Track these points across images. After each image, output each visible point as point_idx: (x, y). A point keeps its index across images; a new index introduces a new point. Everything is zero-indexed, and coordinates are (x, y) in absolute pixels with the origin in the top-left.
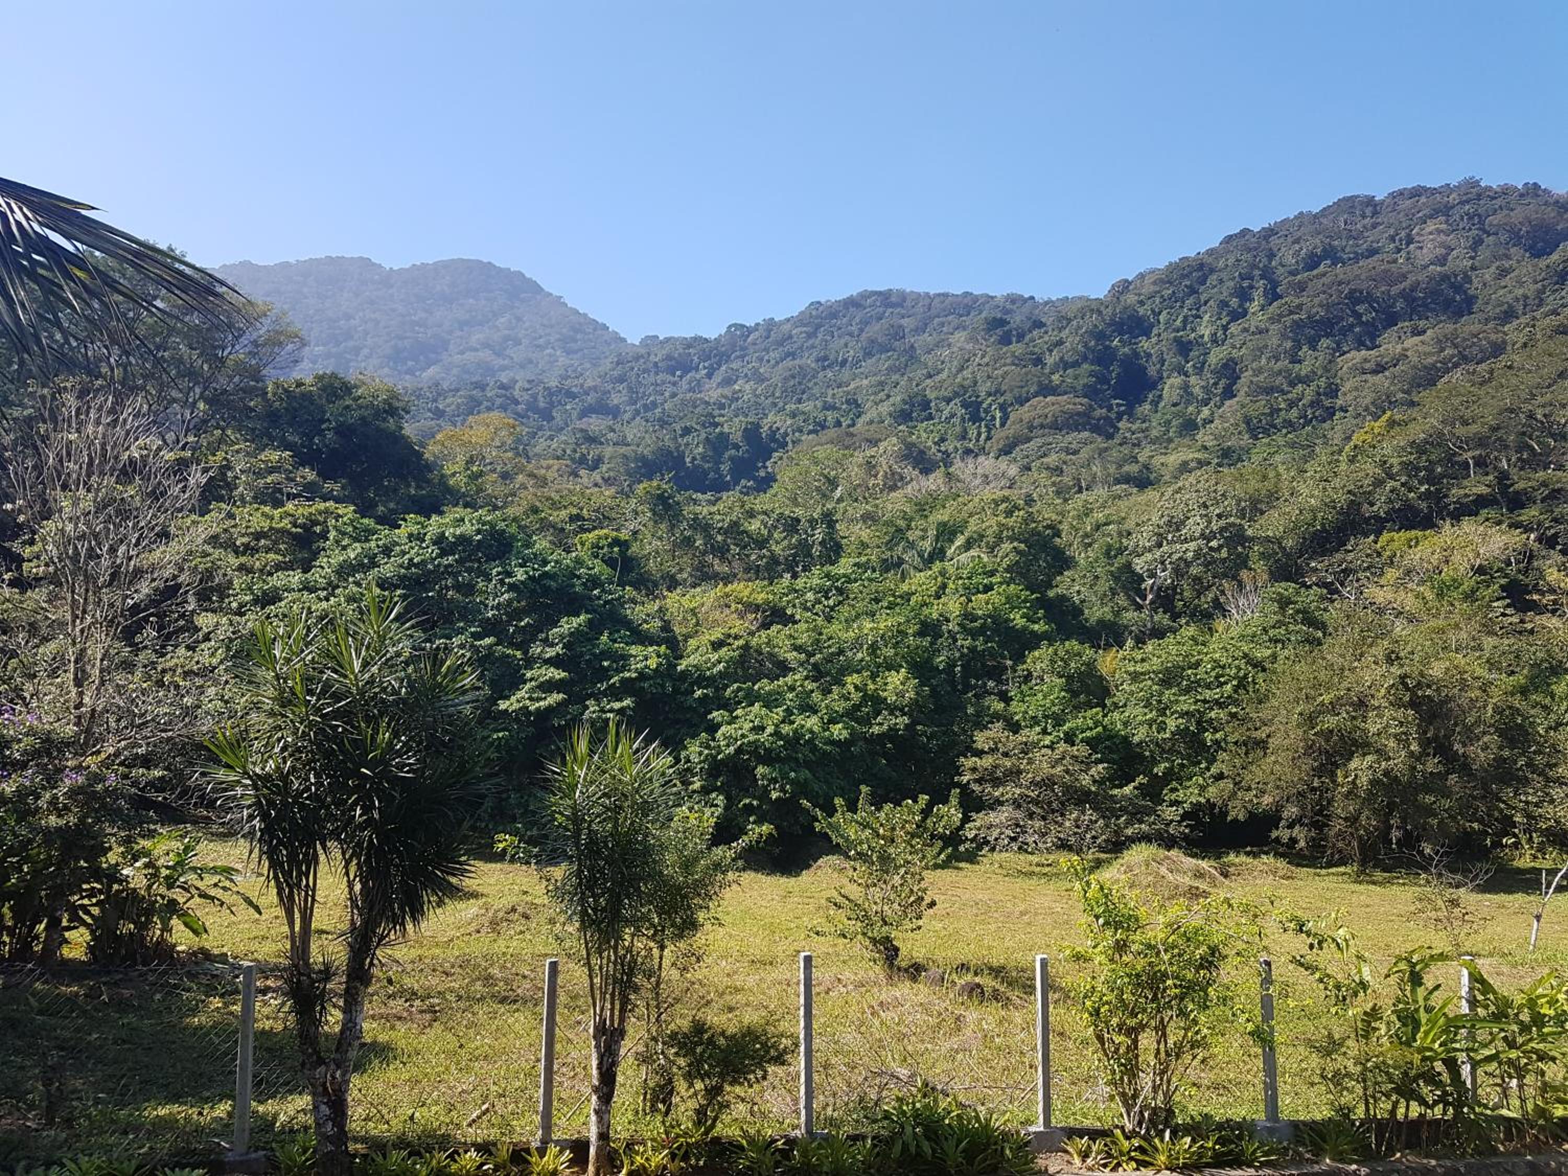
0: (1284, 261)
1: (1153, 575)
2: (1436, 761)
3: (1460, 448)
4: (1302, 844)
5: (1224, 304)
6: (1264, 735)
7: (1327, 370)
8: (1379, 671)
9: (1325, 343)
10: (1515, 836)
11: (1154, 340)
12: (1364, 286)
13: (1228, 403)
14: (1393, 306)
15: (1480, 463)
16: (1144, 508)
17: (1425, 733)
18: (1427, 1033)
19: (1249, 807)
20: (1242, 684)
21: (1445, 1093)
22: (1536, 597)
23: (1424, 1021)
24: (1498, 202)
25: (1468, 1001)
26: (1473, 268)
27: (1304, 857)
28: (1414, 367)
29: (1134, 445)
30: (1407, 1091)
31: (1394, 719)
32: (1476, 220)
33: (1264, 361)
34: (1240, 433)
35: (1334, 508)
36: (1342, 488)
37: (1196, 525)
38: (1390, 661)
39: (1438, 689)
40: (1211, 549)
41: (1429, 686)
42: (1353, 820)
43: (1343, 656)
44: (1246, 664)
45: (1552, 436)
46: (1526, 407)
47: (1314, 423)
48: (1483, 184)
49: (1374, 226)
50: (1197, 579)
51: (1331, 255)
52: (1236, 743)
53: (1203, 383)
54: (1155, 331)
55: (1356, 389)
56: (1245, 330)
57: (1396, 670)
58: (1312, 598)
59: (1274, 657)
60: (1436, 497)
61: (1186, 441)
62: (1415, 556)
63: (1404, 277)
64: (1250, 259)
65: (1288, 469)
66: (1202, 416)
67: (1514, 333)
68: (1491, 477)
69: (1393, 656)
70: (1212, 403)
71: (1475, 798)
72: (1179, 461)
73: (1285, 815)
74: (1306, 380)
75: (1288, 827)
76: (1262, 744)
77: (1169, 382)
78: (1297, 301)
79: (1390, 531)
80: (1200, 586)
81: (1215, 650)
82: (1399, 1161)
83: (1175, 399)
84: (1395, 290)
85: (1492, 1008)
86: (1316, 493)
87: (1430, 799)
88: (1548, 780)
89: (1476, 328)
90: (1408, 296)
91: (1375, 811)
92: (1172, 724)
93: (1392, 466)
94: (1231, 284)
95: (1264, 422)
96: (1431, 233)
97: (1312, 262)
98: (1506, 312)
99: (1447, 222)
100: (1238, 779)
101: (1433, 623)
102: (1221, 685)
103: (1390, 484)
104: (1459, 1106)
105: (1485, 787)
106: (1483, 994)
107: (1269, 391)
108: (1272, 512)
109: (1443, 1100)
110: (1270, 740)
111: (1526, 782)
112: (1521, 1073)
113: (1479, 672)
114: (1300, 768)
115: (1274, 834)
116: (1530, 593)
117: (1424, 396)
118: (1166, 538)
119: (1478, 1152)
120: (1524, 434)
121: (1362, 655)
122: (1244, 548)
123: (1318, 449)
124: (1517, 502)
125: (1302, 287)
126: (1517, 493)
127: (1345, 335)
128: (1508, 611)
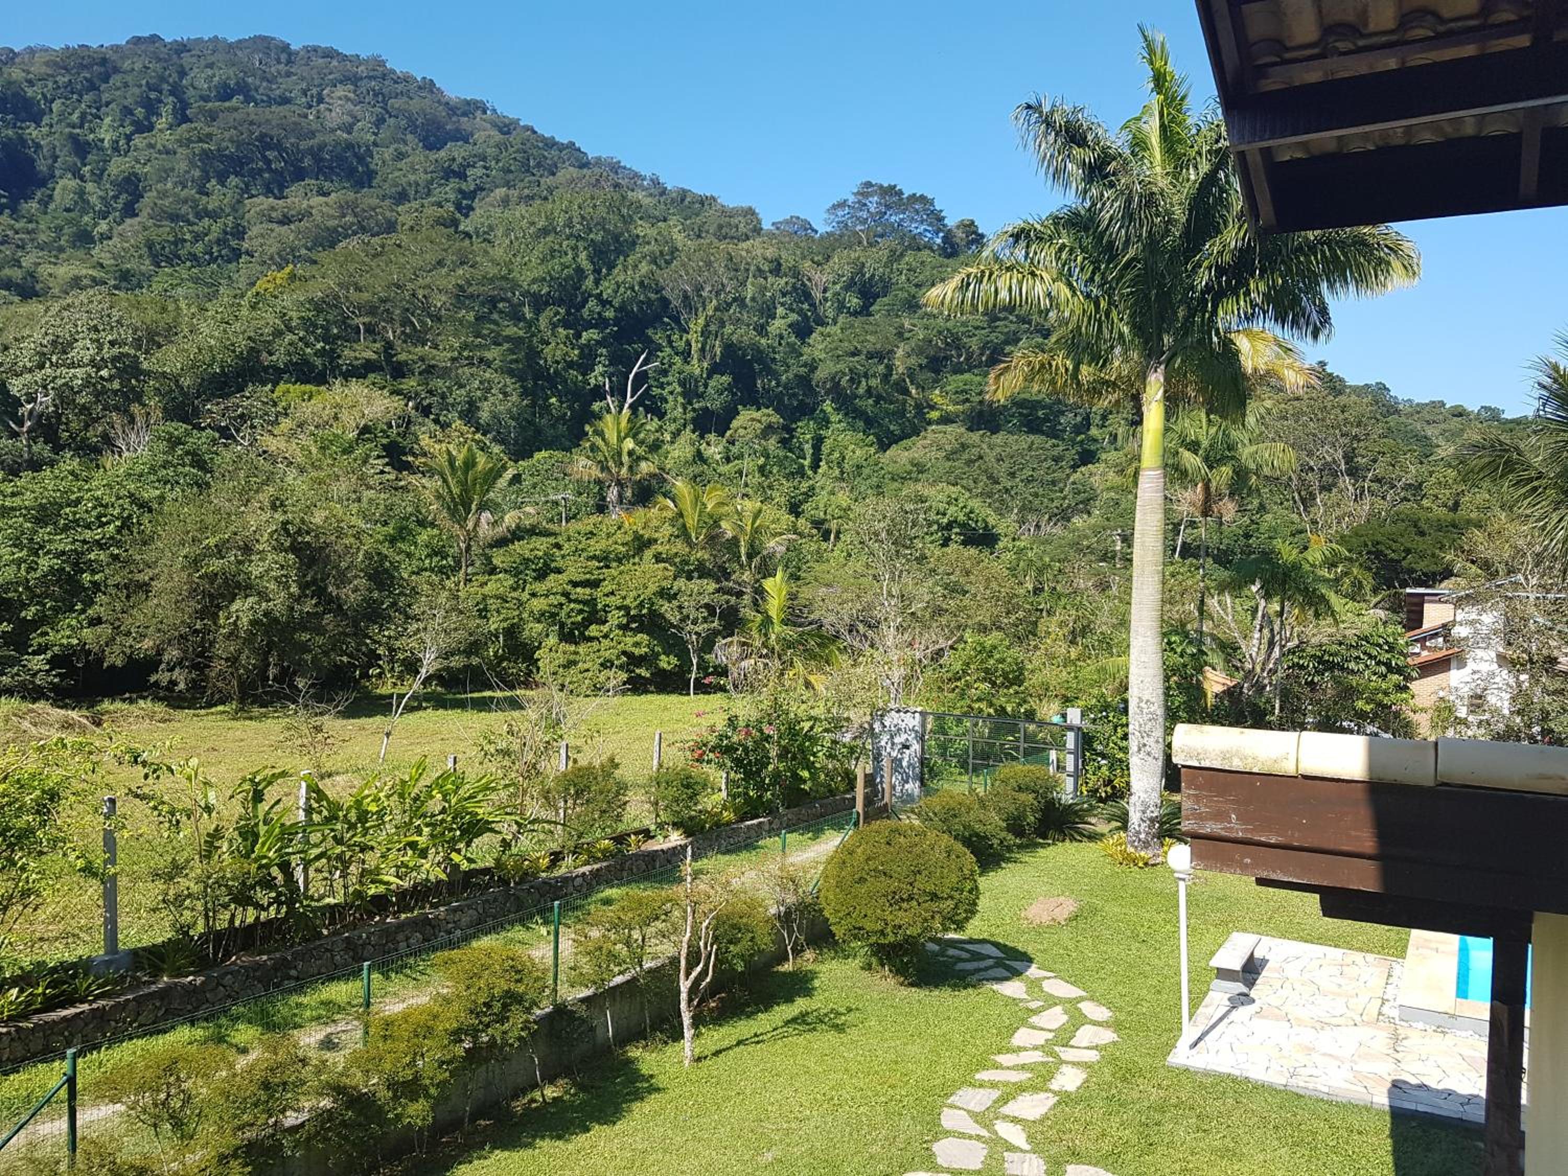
0: (196, 84)
1: (32, 399)
2: (313, 602)
3: (353, 313)
4: (182, 686)
5: (127, 111)
6: (147, 578)
7: (235, 210)
8: (265, 516)
9: (233, 180)
10: (380, 667)
11: (45, 130)
12: (274, 132)
13: (128, 221)
14: (302, 161)
15: (370, 330)
16: (25, 321)
17: (305, 576)
18: (263, 844)
19: (128, 651)
20: (126, 524)
21: (279, 894)
22: (410, 459)
23: (262, 833)
24: (400, 87)
25: (304, 810)
26: (375, 144)
27: (185, 699)
28: (317, 226)
29: (18, 246)
30: (243, 899)
31: (276, 563)
32: (380, 99)
33: (169, 185)
34: (141, 257)
35: (234, 351)
36: (243, 333)
37: (84, 350)
38: (274, 508)
39: (316, 536)
40: (102, 378)
41: (308, 533)
42: (233, 660)
43: (230, 500)
44: (131, 503)
45: (430, 316)
46: (409, 286)
47: (219, 261)
48: (388, 65)
49: (289, 74)
50: (84, 409)
51: (243, 90)
52: (117, 586)
53: (101, 193)
54: (46, 120)
55: (262, 236)
56: (151, 146)
57: (279, 517)
58: (204, 440)
59: (161, 499)
60: (331, 356)
61: (81, 253)
62: (307, 410)
63: (313, 134)
64: (160, 71)
65: (189, 305)
66: (98, 229)
67: (405, 214)
68: (378, 345)
69: (278, 503)
70: (111, 218)
71: (347, 635)
72: (71, 275)
73: (166, 657)
74: (214, 215)
75: (168, 670)
76: (144, 587)
77: (61, 182)
78: (207, 130)
79: (286, 382)
80: (89, 417)
81: (98, 485)
82: (234, 963)
83: (68, 203)
84: (304, 145)
85: (325, 813)
86: (217, 334)
87: (305, 636)
88: (407, 617)
89: (375, 201)
90: (316, 153)
91: (254, 651)
92: (45, 563)
93: (291, 319)
94: (137, 91)
95: (167, 249)
96: (340, 98)
97: (225, 93)
98: (399, 193)
99: (355, 92)
100: (117, 623)
101: (314, 474)
102: (102, 525)
103: (289, 337)
104: (290, 903)
105: (356, 625)
106: (317, 802)
107: (174, 217)
108: (170, 346)
109: (277, 900)
110: (153, 583)
111: (390, 619)
112: (346, 864)
113: (354, 521)
114: (183, 611)
115: (153, 679)
116: (405, 454)
117: (323, 256)
118: (50, 360)
119: (305, 940)
120: (407, 310)
121: (248, 501)
122: (138, 381)
123: (222, 290)
124: (399, 371)
125: (212, 116)
126: (399, 363)
127: (254, 179)
128: (387, 469)
